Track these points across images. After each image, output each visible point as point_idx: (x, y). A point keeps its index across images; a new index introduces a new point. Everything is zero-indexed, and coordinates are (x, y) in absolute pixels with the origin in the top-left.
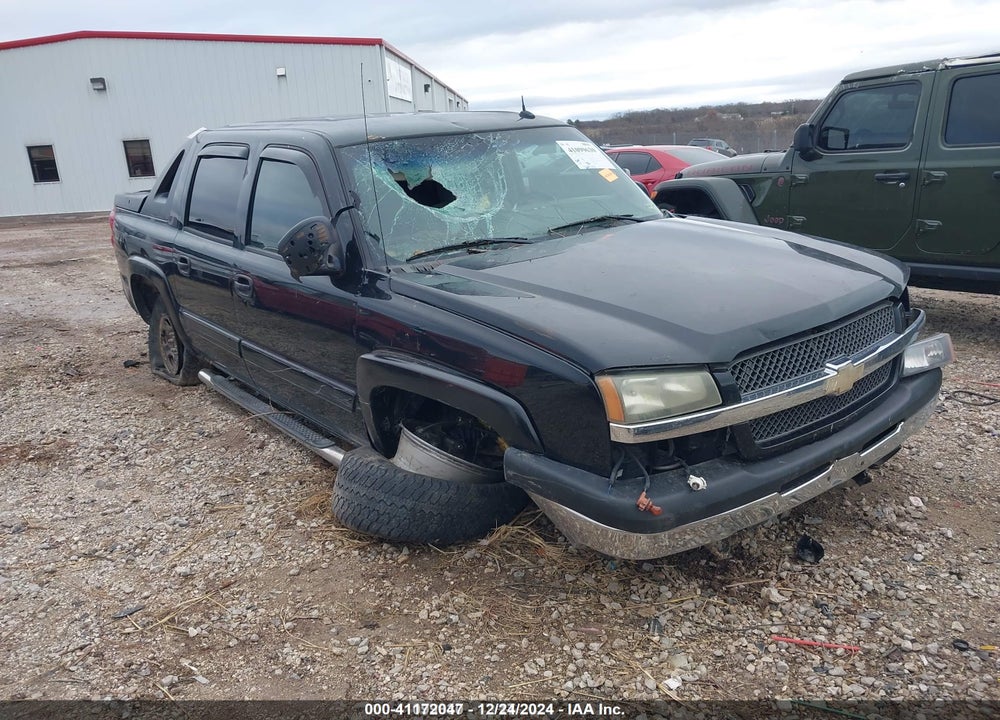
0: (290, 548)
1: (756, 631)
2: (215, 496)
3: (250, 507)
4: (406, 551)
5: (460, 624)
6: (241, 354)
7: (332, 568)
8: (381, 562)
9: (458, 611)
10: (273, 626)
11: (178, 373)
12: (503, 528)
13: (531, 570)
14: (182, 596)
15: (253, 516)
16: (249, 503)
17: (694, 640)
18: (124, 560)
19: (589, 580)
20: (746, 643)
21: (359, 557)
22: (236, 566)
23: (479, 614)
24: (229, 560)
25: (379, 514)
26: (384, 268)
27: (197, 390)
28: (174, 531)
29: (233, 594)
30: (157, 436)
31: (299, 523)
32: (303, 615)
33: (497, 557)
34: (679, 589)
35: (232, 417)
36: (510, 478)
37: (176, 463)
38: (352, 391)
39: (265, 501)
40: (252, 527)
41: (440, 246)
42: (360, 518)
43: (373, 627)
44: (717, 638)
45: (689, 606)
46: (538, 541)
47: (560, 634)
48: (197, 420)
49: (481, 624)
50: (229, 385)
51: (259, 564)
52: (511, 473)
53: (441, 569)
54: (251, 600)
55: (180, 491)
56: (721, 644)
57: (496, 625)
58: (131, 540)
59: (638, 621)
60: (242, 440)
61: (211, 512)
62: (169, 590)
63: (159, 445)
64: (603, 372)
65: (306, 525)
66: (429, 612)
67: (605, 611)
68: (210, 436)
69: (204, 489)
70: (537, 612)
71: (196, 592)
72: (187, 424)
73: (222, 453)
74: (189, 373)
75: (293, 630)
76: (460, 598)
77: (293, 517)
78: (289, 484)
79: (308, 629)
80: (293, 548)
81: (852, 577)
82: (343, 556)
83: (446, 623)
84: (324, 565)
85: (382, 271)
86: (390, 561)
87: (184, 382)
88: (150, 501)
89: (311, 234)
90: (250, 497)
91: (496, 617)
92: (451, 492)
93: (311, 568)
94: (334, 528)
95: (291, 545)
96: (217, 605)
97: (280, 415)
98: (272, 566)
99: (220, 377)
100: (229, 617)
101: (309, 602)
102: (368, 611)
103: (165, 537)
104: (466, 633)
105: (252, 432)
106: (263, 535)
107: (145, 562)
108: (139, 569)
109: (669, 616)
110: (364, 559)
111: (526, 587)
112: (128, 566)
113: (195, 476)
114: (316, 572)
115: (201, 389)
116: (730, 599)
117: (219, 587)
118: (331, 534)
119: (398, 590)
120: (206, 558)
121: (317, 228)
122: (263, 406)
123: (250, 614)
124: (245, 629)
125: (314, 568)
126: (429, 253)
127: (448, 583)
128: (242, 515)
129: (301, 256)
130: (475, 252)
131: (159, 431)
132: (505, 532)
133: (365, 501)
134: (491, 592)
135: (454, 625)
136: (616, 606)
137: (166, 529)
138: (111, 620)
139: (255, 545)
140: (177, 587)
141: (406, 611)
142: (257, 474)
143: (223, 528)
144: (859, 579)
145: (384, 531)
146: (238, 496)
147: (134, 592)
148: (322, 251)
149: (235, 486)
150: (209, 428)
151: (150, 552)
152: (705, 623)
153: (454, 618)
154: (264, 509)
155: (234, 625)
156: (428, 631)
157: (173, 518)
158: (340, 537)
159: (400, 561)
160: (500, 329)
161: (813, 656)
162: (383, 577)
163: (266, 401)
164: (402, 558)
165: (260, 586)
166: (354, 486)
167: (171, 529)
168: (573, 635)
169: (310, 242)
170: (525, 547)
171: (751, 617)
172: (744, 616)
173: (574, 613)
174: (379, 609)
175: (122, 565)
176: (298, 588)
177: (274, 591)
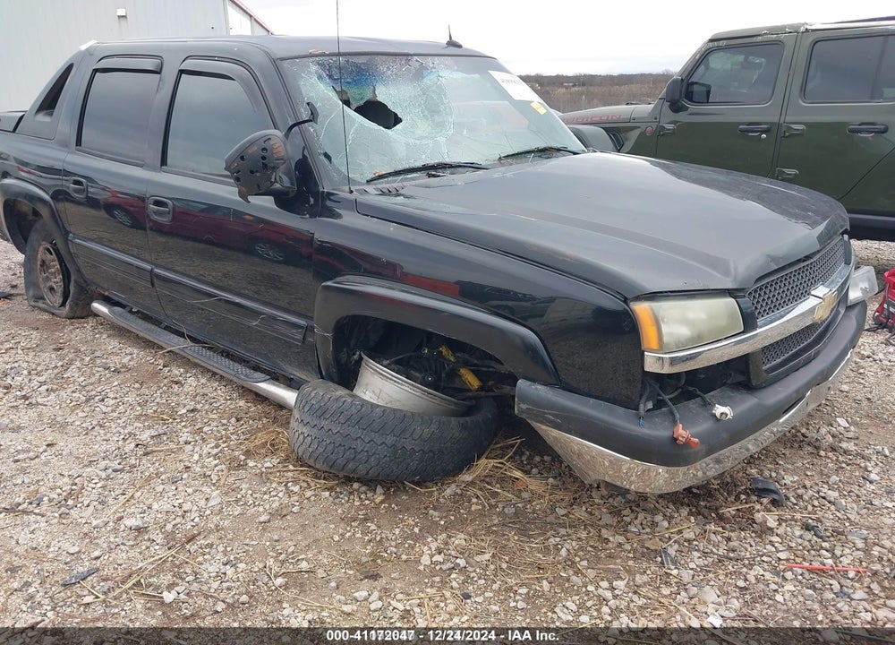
0: (250, 492)
1: (765, 558)
2: (145, 436)
3: (189, 447)
4: (379, 490)
5: (470, 569)
6: (153, 285)
7: (304, 511)
8: (357, 503)
9: (462, 553)
10: (260, 583)
11: (63, 304)
12: (483, 461)
13: (520, 505)
14: (140, 553)
15: (196, 457)
16: (187, 443)
17: (710, 572)
18: (57, 515)
19: (580, 513)
20: (762, 572)
21: (331, 499)
22: (194, 515)
23: (487, 556)
24: (185, 509)
25: (356, 452)
26: (347, 188)
27: (88, 323)
28: (108, 478)
29: (201, 548)
30: (56, 371)
31: (251, 464)
32: (291, 568)
33: (479, 493)
34: (672, 517)
35: (136, 351)
36: (522, 411)
37: (87, 401)
38: (302, 322)
39: (203, 440)
40: (198, 469)
41: (400, 168)
42: (333, 457)
43: (375, 577)
44: (730, 567)
45: (689, 535)
46: (518, 474)
47: (577, 572)
48: (97, 354)
49: (492, 567)
50: (132, 317)
51: (221, 511)
52: (524, 406)
53: (425, 508)
54: (225, 553)
55: (102, 432)
56: (738, 574)
57: (509, 568)
58: (58, 491)
59: (650, 554)
60: (155, 375)
61: (146, 454)
62: (122, 547)
63: (59, 382)
64: (638, 298)
65: (259, 466)
66: (432, 556)
67: (610, 545)
68: (117, 371)
69: (129, 429)
70: (546, 551)
71: (157, 547)
72: (88, 359)
73: (138, 389)
74: (77, 304)
75: (286, 587)
76: (459, 540)
77: (243, 458)
78: (225, 422)
79: (302, 585)
80: (254, 492)
81: (824, 498)
82: (313, 498)
83: (453, 568)
84: (295, 510)
85: (343, 191)
86: (367, 502)
87: (71, 315)
88: (68, 444)
89: (265, 149)
90: (185, 436)
91: (507, 559)
92: (434, 427)
93: (280, 514)
94: (291, 467)
95: (250, 489)
96: (187, 563)
97: (197, 347)
98: (236, 513)
99: (117, 309)
100: (206, 575)
101: (293, 552)
102: (364, 559)
103: (99, 485)
104: (480, 578)
105: (164, 367)
106: (215, 478)
107: (83, 515)
108: (78, 524)
109: (676, 546)
110: (337, 501)
111: (523, 523)
112: (64, 521)
113: (115, 415)
114: (288, 517)
115: (91, 322)
116: (728, 526)
117: (182, 541)
118: (290, 474)
119: (386, 533)
120: (155, 506)
121: (272, 142)
122: (176, 339)
123: (230, 571)
124: (228, 589)
125: (285, 513)
126: (390, 175)
127: (437, 523)
128: (183, 457)
129: (252, 172)
130: (434, 176)
131: (56, 367)
132: (484, 465)
133: (339, 440)
134: (489, 531)
135: (463, 570)
136: (621, 539)
137: (97, 476)
138: (61, 589)
139: (208, 491)
140: (131, 543)
141: (404, 557)
142: (184, 411)
143: (165, 473)
144: (832, 499)
145: (362, 470)
146: (172, 435)
147: (79, 552)
148: (274, 168)
149: (165, 424)
150: (114, 362)
151: (86, 503)
152: (712, 552)
153: (462, 562)
154: (206, 449)
155: (215, 585)
156: (437, 579)
157: (103, 464)
158: (302, 478)
159: (377, 501)
160: (507, 253)
161: (831, 582)
162: (366, 520)
163: (181, 335)
164: (379, 499)
165: (229, 537)
166: (324, 423)
167: (103, 475)
168: (591, 573)
169: (264, 158)
170: (503, 480)
171: (753, 544)
172: (747, 544)
173: (581, 548)
174: (375, 556)
175: (56, 520)
176: (276, 537)
177: (247, 541)
